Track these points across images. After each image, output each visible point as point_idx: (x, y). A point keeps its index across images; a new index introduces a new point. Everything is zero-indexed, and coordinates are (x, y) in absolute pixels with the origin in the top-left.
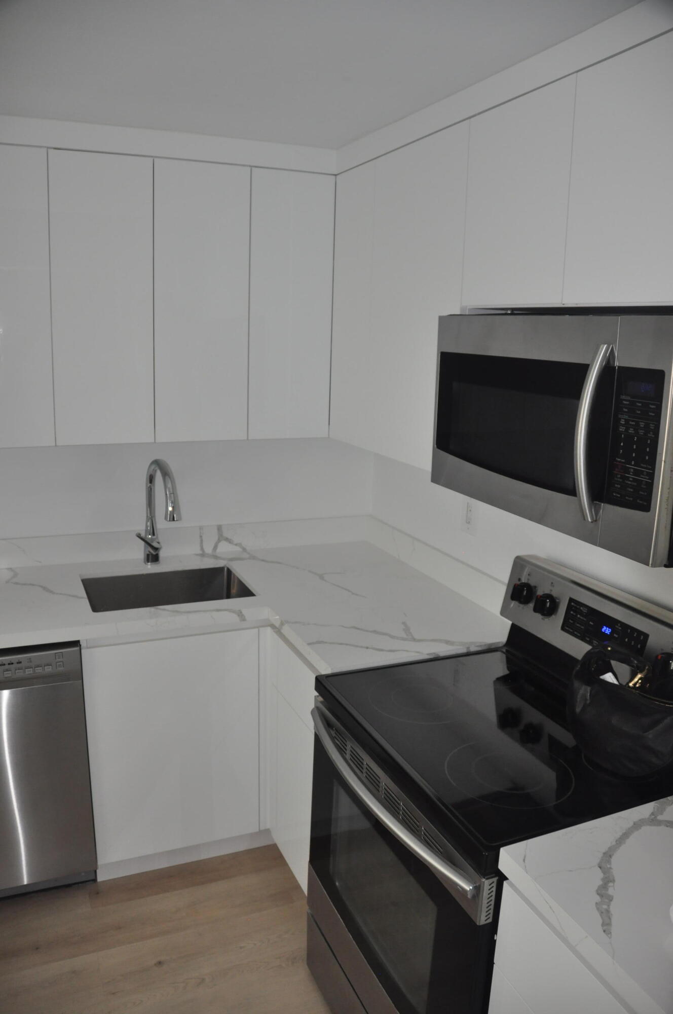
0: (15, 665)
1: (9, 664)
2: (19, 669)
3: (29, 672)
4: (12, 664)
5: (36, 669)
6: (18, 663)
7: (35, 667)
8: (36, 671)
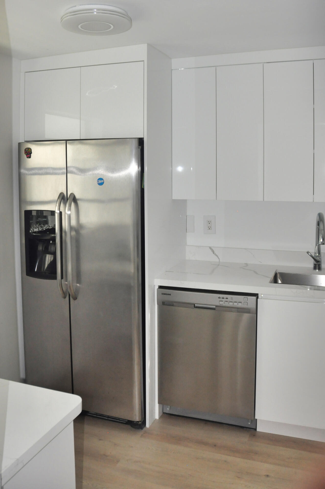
0: (225, 300)
1: (222, 298)
2: (227, 302)
3: (231, 304)
4: (224, 298)
5: (234, 303)
6: (226, 298)
7: (234, 302)
8: (234, 304)
